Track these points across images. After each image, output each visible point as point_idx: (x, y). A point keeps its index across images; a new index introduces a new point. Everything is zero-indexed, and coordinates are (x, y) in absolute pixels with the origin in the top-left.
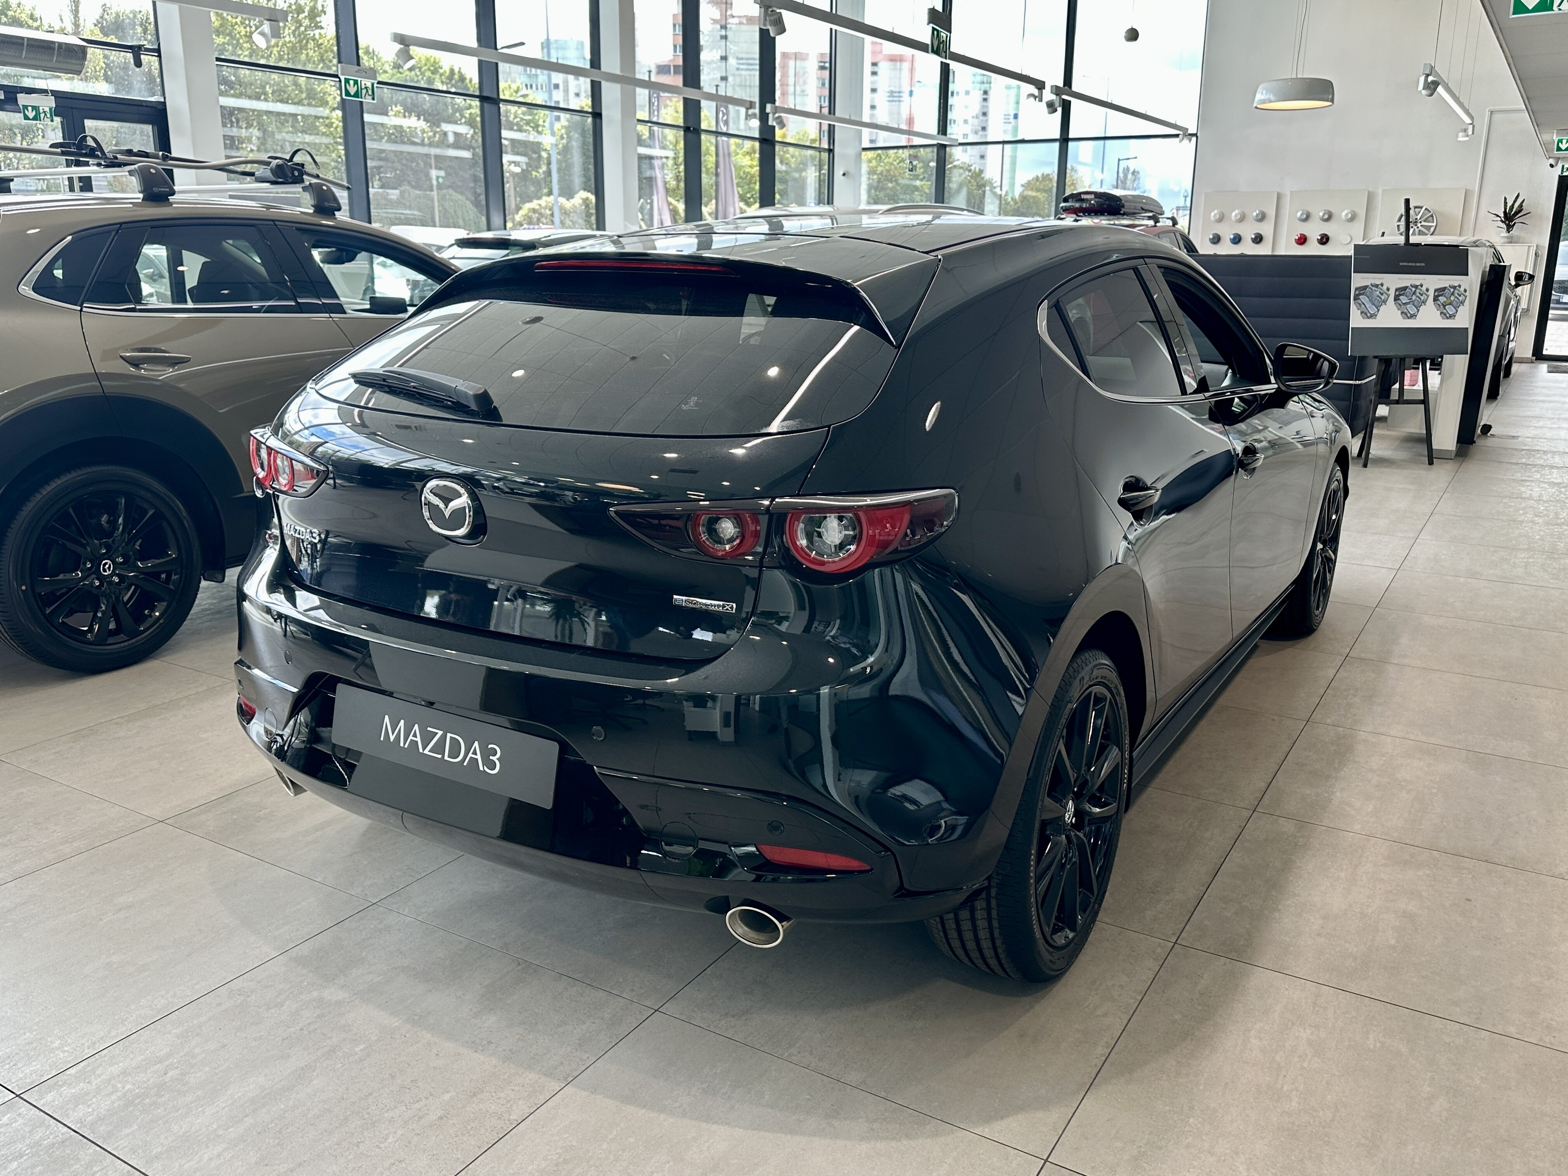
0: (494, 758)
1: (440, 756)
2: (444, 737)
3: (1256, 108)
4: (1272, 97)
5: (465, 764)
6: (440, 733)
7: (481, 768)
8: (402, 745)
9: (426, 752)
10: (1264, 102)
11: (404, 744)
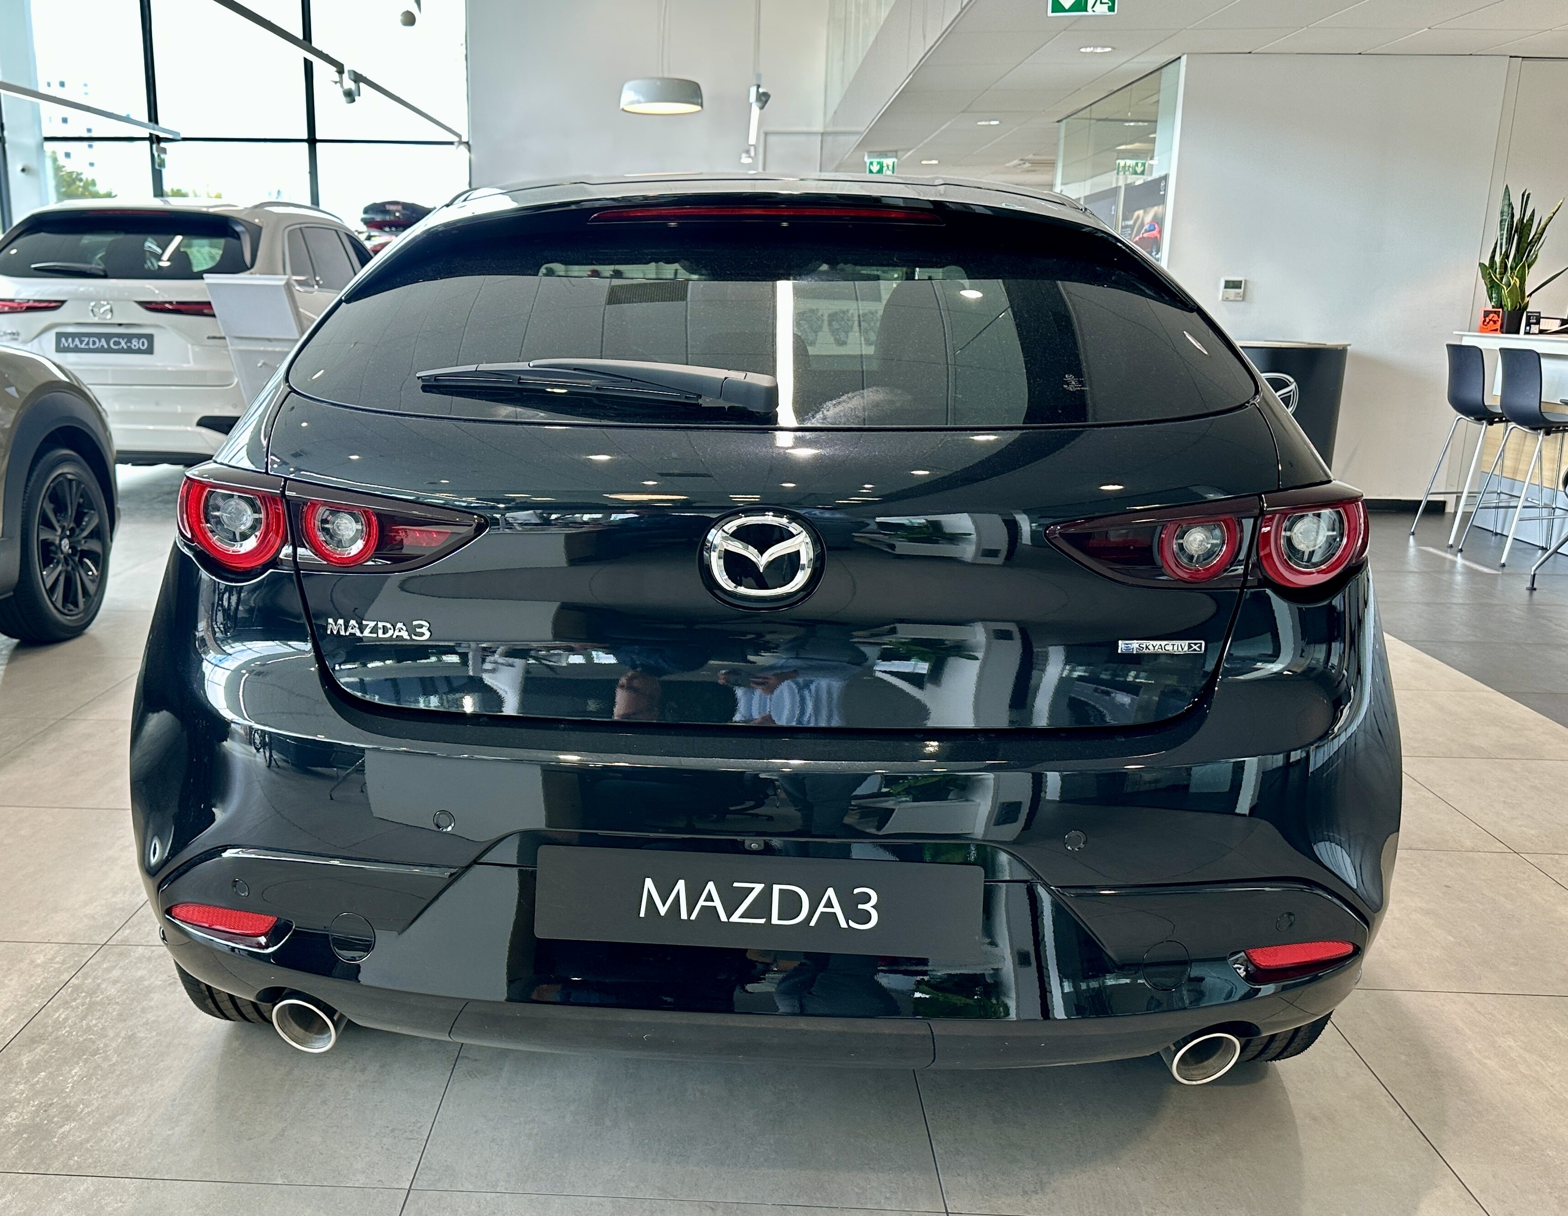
0: (867, 907)
1: (762, 921)
2: (766, 895)
3: (623, 110)
4: (641, 99)
5: (812, 923)
6: (758, 888)
7: (843, 924)
8: (684, 916)
9: (735, 918)
10: (632, 103)
11: (690, 914)
